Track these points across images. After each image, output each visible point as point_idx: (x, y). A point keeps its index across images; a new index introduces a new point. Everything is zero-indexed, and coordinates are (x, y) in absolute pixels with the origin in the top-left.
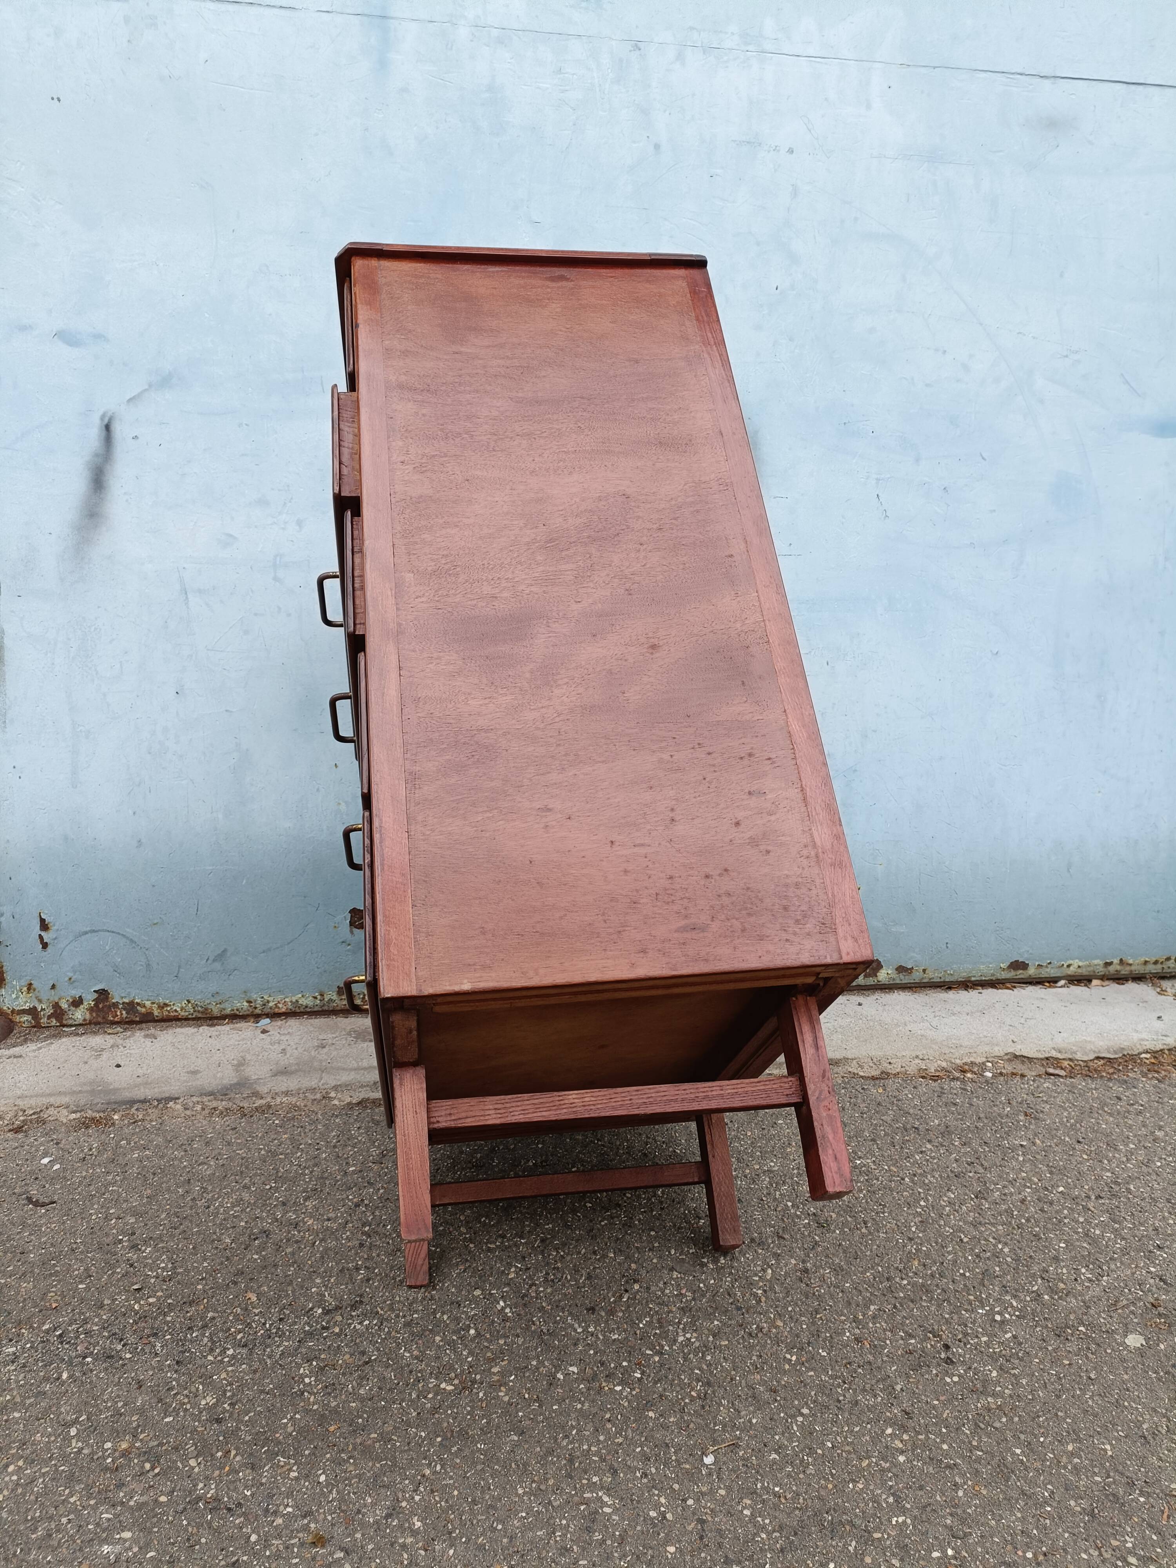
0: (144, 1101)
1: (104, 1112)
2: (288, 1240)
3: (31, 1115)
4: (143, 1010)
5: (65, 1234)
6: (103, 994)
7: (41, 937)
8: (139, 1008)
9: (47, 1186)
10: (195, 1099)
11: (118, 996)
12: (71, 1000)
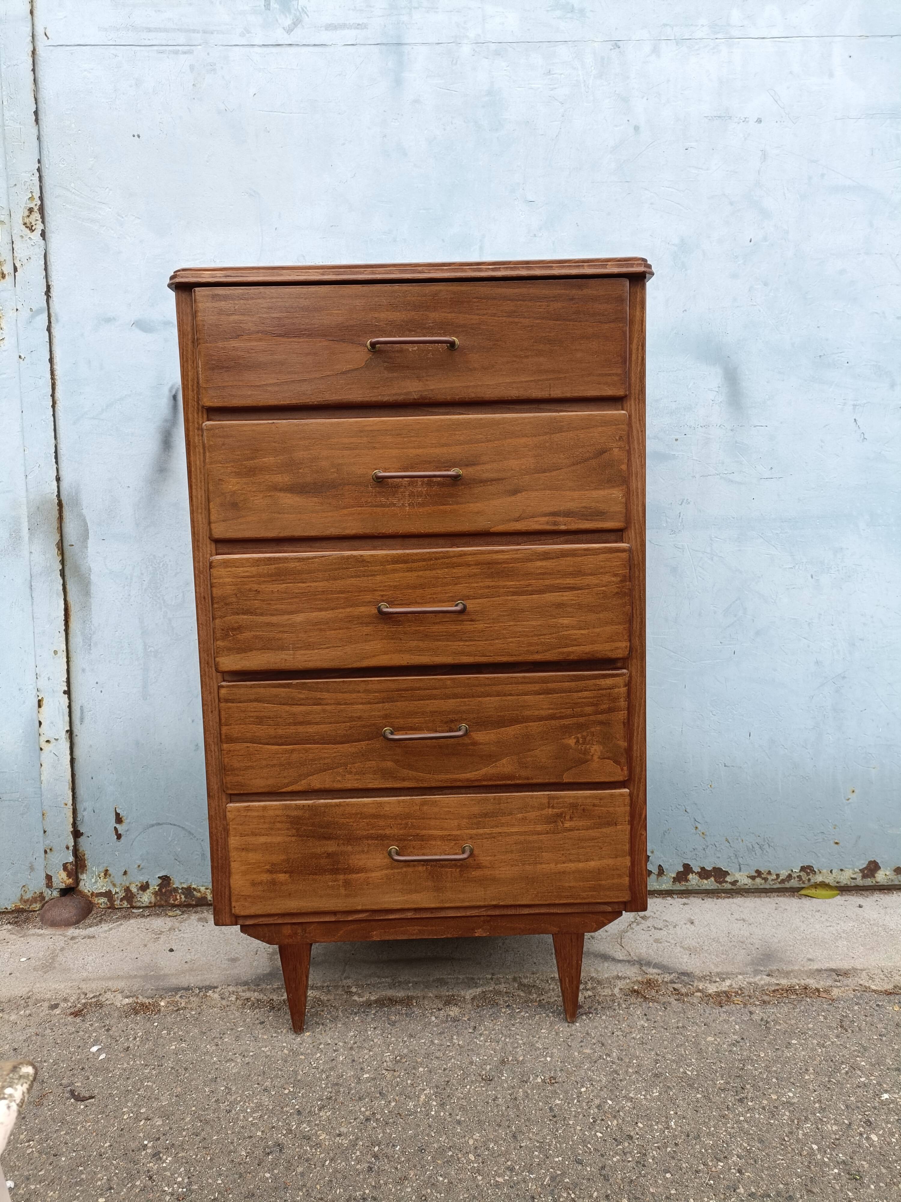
0: (187, 989)
1: (152, 998)
2: (300, 1157)
3: (91, 998)
4: (199, 895)
5: (97, 1134)
6: (165, 880)
7: (116, 829)
8: (195, 893)
9: (91, 1077)
10: (231, 989)
11: (177, 882)
12: (139, 885)
